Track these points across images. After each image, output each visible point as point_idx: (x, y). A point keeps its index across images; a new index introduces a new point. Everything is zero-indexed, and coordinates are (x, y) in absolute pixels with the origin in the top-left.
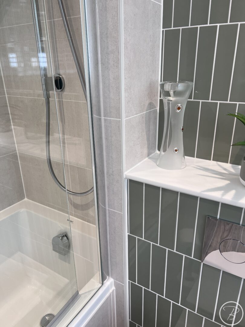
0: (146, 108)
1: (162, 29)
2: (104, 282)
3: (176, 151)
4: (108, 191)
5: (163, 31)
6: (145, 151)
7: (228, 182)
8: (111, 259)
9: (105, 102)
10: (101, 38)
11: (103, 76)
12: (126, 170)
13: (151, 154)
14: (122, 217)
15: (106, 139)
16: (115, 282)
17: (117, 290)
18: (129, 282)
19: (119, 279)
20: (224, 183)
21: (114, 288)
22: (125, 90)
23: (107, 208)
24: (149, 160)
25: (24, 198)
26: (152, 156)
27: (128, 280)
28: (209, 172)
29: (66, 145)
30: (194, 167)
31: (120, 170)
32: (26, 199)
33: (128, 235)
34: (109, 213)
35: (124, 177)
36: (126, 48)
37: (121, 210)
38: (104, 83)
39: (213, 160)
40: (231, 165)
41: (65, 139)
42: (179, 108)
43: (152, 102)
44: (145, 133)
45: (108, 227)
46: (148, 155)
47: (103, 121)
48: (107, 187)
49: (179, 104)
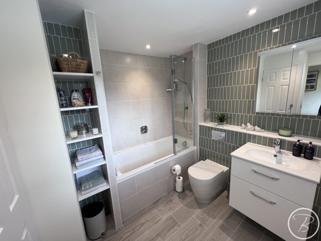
8: (195, 142)
15: (196, 118)
22: (199, 110)
31: (198, 123)
47: (195, 115)
49: (208, 112)
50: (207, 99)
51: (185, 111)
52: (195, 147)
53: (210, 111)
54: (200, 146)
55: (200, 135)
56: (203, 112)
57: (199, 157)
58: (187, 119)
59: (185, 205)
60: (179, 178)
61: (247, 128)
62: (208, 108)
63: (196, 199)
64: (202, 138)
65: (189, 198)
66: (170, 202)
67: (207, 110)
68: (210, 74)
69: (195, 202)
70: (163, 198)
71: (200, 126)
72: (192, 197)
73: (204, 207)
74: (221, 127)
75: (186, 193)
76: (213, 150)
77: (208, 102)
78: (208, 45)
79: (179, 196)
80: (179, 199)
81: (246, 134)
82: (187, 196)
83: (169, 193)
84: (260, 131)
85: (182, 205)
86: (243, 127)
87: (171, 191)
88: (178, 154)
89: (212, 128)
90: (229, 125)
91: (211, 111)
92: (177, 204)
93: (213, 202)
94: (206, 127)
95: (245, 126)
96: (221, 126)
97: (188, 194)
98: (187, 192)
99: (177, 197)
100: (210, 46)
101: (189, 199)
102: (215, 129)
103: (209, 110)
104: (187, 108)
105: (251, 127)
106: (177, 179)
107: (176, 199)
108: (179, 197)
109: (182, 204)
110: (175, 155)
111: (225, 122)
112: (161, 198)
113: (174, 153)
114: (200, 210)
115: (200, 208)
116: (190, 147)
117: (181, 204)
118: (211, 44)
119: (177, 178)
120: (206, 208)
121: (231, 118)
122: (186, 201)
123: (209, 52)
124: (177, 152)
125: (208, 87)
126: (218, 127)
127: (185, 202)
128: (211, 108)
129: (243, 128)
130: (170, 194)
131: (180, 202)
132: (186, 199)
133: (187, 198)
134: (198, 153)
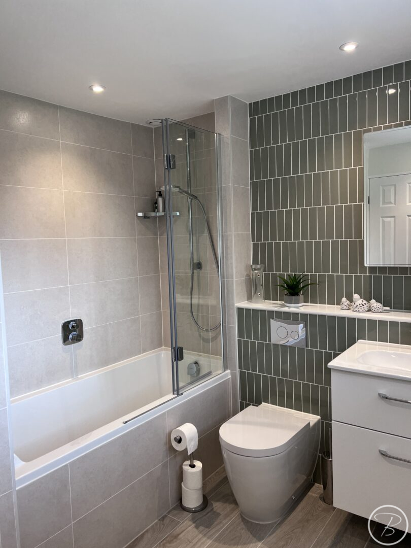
0: (245, 276)
1: (251, 243)
3: (259, 295)
12: (236, 302)
15: (227, 289)
16: (231, 372)
17: (232, 377)
19: (233, 370)
23: (227, 325)
27: (238, 369)
31: (233, 302)
32: (163, 347)
33: (238, 339)
35: (235, 306)
36: (235, 252)
42: (259, 275)
43: (248, 273)
45: (228, 336)
48: (227, 313)
49: (259, 273)
50: (253, 240)
51: (193, 273)
52: (228, 371)
53: (262, 270)
54: (240, 367)
55: (241, 335)
56: (245, 274)
57: (239, 401)
58: (199, 295)
59: (216, 540)
60: (193, 466)
61: (355, 306)
62: (256, 262)
63: (243, 519)
64: (246, 343)
65: (225, 519)
66: (170, 542)
67: (254, 267)
68: (258, 177)
69: (244, 526)
70: (149, 535)
71: (240, 310)
72: (232, 516)
73: (270, 535)
74: (292, 308)
75: (215, 509)
76: (277, 373)
77: (255, 246)
78: (250, 104)
79: (194, 520)
80: (197, 527)
81: (354, 319)
82: (219, 514)
83: (163, 518)
84: (381, 310)
85: (209, 542)
86: (346, 304)
87: (169, 513)
88: (186, 393)
89: (271, 313)
90: (310, 304)
91: (265, 270)
92: (194, 541)
93: (290, 518)
94: (255, 311)
95: (348, 302)
96: (294, 307)
97: (218, 511)
98: (217, 506)
99: (190, 523)
100: (256, 108)
101: (224, 522)
102: (280, 315)
103: (258, 266)
104: (199, 266)
105: (363, 303)
106: (186, 467)
107: (187, 528)
108: (194, 523)
109: (209, 538)
110: (178, 395)
111: (301, 297)
112: (143, 535)
113: (174, 390)
114: (260, 544)
115: (260, 540)
116: (214, 374)
117: (204, 539)
118: (256, 103)
119: (186, 465)
120: (274, 535)
121: (314, 284)
122: (218, 530)
123: (252, 121)
124: (183, 387)
125: (254, 208)
126: (286, 309)
127: (214, 534)
128: (263, 262)
129: (345, 307)
130: (167, 521)
131: (201, 536)
132: (217, 525)
133: (218, 521)
134: (236, 388)
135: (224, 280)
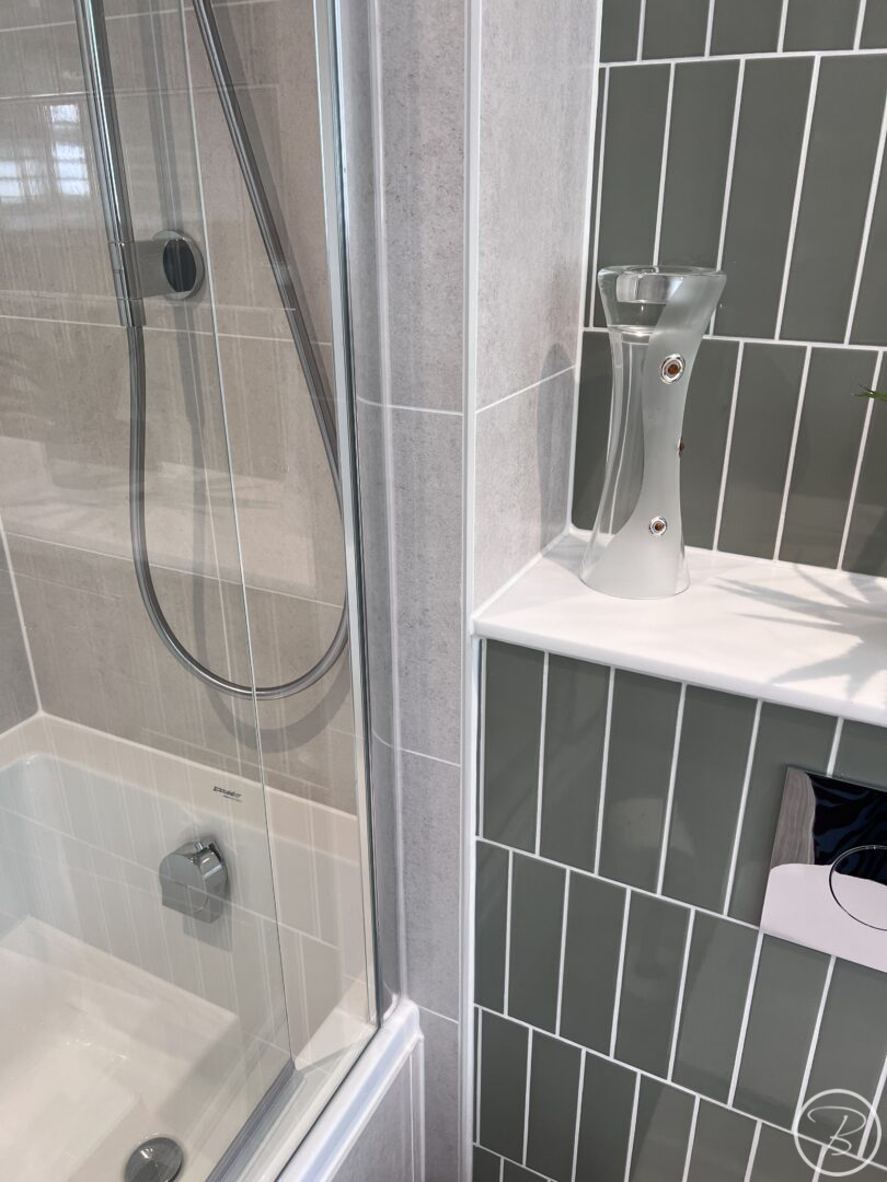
0: (541, 369)
1: (597, 65)
2: (386, 1015)
3: (658, 528)
4: (403, 685)
5: (602, 71)
6: (535, 529)
7: (855, 641)
8: (407, 932)
9: (396, 345)
10: (389, 93)
11: (392, 243)
12: (477, 606)
13: (551, 539)
14: (457, 780)
15: (401, 488)
16: (421, 1011)
17: (428, 1041)
18: (476, 1010)
19: (438, 1002)
20: (841, 644)
21: (417, 1035)
22: (481, 300)
23: (398, 748)
24: (548, 562)
25: (34, 711)
26: (556, 546)
27: (470, 1004)
28: (774, 604)
29: (209, 508)
30: (721, 587)
31: (456, 604)
32: (41, 714)
33: (478, 843)
34: (405, 765)
35: (471, 629)
36: (487, 133)
37: (456, 751)
38: (397, 270)
39: (781, 558)
40: (846, 575)
41: (203, 482)
42: (673, 370)
43: (560, 342)
44: (535, 462)
45: (399, 816)
46: (543, 545)
47: (388, 419)
48: (400, 671)
49: (675, 353)
50: (615, 48)
52: (404, 1014)
57: (468, 1143)
58: (198, 462)
64: (539, 875)
71: (509, 664)
104: (177, 266)
134: (455, 1097)
135: (377, 413)
